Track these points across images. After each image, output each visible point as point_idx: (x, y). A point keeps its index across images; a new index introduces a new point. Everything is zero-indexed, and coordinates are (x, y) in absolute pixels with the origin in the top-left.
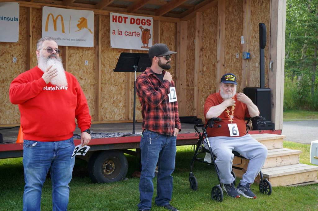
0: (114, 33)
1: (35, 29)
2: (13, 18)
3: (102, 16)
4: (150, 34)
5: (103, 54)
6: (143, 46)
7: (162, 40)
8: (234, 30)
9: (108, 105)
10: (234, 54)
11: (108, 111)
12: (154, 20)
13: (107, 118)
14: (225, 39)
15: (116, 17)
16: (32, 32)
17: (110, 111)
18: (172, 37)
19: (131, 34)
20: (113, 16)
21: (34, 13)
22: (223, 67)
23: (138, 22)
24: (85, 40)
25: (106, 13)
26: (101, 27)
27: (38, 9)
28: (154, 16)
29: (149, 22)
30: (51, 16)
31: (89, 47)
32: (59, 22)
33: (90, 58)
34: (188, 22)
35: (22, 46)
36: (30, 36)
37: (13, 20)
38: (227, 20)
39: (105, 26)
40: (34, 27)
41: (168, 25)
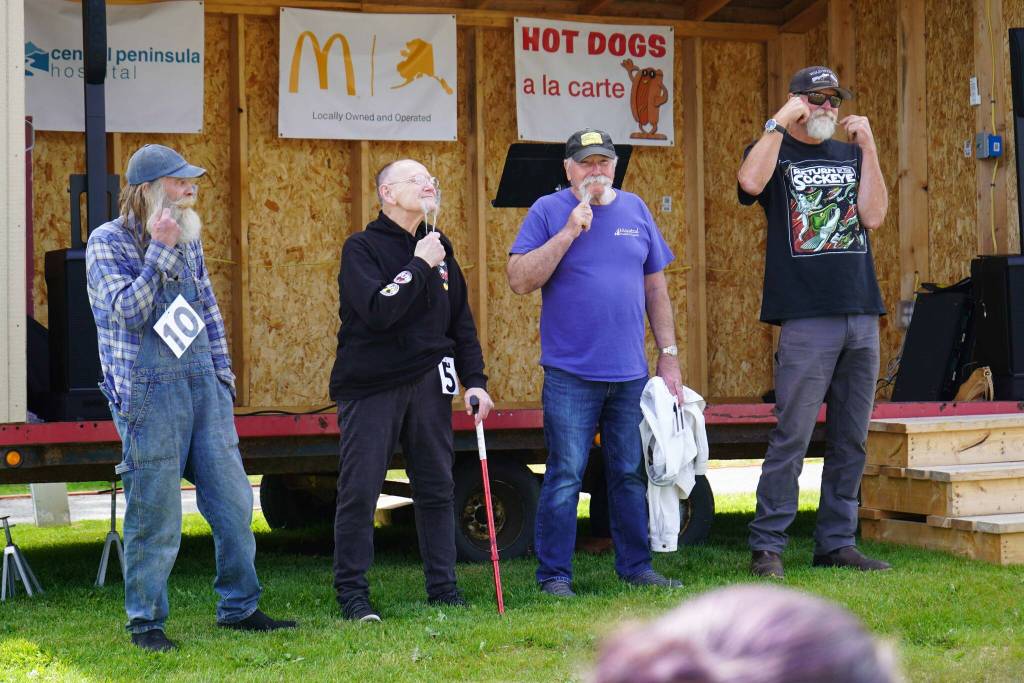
0: (529, 89)
1: (256, 87)
2: (183, 54)
3: (486, 29)
4: (662, 87)
5: (494, 165)
6: (638, 130)
7: (713, 107)
8: (954, 58)
9: (518, 347)
10: (958, 145)
11: (516, 367)
12: (676, 37)
13: (513, 394)
14: (927, 92)
15: (536, 31)
16: (248, 98)
17: (526, 367)
18: (753, 93)
19: (591, 88)
20: (525, 31)
21: (254, 32)
22: (923, 192)
23: (617, 46)
24: (428, 118)
25: (498, 19)
26: (486, 70)
27: (264, 19)
28: (679, 23)
29: (658, 43)
30: (307, 40)
31: (444, 143)
32: (335, 59)
33: (449, 180)
34: (809, 36)
35: (214, 146)
36: (241, 111)
37: (183, 60)
38: (930, 22)
39: (498, 66)
40: (252, 80)
41: (734, 52)
